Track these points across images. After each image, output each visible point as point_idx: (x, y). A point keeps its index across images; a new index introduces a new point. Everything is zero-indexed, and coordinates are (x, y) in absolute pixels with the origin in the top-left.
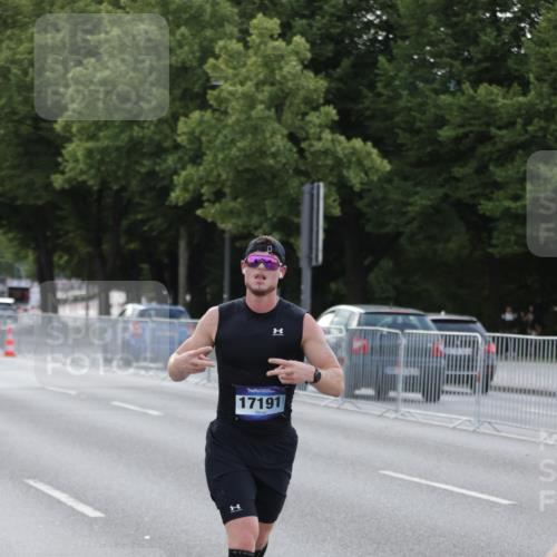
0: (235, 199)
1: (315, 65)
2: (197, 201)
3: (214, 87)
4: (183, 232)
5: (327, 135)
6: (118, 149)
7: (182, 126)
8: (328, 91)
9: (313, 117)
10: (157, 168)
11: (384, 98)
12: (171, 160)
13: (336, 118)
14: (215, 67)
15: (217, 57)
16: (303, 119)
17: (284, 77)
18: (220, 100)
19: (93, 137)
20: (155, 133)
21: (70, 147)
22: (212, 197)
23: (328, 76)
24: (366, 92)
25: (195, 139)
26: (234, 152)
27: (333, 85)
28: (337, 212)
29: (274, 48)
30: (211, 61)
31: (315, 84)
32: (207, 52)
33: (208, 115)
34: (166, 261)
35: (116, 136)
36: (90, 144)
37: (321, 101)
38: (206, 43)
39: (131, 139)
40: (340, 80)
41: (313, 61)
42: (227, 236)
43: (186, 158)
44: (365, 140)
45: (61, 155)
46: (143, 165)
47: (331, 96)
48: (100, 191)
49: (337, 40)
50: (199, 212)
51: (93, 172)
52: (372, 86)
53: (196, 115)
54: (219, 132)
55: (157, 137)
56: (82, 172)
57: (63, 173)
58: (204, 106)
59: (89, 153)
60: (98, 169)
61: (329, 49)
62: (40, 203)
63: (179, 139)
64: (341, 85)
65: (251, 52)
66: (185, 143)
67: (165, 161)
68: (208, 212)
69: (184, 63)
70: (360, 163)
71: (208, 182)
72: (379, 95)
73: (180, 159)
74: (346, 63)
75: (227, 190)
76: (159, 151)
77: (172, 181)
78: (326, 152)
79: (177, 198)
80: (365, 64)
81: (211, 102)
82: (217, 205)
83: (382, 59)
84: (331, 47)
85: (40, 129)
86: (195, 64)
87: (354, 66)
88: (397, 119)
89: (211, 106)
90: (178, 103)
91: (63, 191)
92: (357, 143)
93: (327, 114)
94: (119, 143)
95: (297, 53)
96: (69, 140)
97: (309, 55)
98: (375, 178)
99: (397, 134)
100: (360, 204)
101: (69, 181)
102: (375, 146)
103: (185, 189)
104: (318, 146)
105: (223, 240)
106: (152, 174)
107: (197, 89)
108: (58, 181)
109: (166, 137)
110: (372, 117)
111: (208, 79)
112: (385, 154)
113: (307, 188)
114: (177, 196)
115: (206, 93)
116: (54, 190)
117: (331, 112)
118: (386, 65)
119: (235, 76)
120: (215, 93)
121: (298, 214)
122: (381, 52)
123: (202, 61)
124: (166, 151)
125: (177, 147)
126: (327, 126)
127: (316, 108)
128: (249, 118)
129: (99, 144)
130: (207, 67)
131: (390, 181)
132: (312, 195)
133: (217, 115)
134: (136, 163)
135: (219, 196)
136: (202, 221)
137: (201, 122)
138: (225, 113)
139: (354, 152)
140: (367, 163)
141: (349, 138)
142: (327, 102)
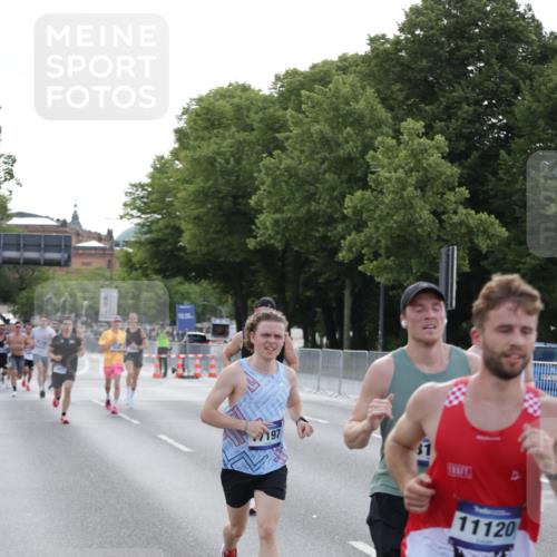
0: (388, 258)
1: (451, 157)
2: (359, 259)
3: (373, 173)
4: (348, 282)
5: (461, 210)
6: (298, 219)
7: (348, 202)
8: (461, 176)
9: (450, 196)
10: (329, 234)
11: (504, 182)
12: (340, 227)
13: (468, 196)
14: (373, 157)
15: (375, 150)
16: (442, 197)
17: (430, 165)
18: (378, 183)
19: (279, 210)
20: (327, 207)
21: (262, 217)
22: (371, 256)
23: (461, 164)
24: (490, 177)
25: (358, 212)
26: (392, 223)
27: (465, 171)
28: (467, 269)
29: (419, 144)
30: (371, 152)
31: (451, 170)
32: (368, 146)
33: (368, 193)
34: (334, 305)
35: (298, 209)
36: (277, 216)
37: (456, 184)
38: (367, 140)
39: (309, 212)
40: (470, 168)
41: (449, 154)
42: (381, 286)
43: (351, 226)
44: (489, 214)
45: (254, 223)
46: (318, 231)
47: (463, 180)
48: (284, 251)
49: (468, 138)
50: (360, 268)
51: (279, 237)
52: (495, 173)
53: (359, 194)
54: (377, 207)
55: (329, 210)
56: (271, 237)
57: (255, 237)
58: (365, 186)
59: (276, 222)
60: (284, 235)
61: (462, 145)
62: (238, 260)
63: (345, 211)
64: (470, 172)
65: (402, 146)
66: (350, 215)
67: (336, 228)
68: (367, 267)
69: (349, 154)
70: (485, 231)
71: (367, 246)
72: (501, 180)
73: (347, 227)
74: (475, 154)
75: (382, 251)
76: (331, 221)
77: (340, 244)
78: (461, 223)
79: (344, 257)
80: (489, 157)
81: (371, 184)
82: (375, 263)
83: (502, 152)
84: (464, 143)
85: (239, 204)
86: (358, 155)
87: (481, 157)
88: (514, 198)
89: (371, 187)
90: (345, 185)
91: (256, 251)
92: (484, 216)
93: (461, 194)
94: (299, 215)
95: (438, 148)
96: (261, 212)
97: (447, 150)
98: (497, 243)
99: (514, 210)
100: (485, 263)
101: (259, 243)
102: (496, 218)
103: (350, 250)
104: (456, 219)
105: (379, 288)
106: (325, 238)
107: (359, 174)
108: (251, 243)
109: (336, 211)
110: (495, 196)
111: (369, 167)
112: (504, 224)
113: (444, 250)
114: (343, 255)
115: (366, 176)
116: (249, 250)
117: (464, 192)
118: (506, 156)
119: (390, 164)
120: (374, 176)
121: (437, 270)
122: (503, 147)
123: (364, 153)
124: (336, 221)
125: (344, 218)
126: (461, 203)
127: (452, 189)
128: (402, 197)
129: (284, 215)
130: (368, 157)
131: (508, 245)
132: (448, 256)
133: (375, 193)
134: (312, 229)
135: (376, 255)
136: (363, 274)
137: (363, 198)
138: (381, 192)
139: (482, 222)
140: (492, 231)
141: (477, 212)
142: (460, 185)
